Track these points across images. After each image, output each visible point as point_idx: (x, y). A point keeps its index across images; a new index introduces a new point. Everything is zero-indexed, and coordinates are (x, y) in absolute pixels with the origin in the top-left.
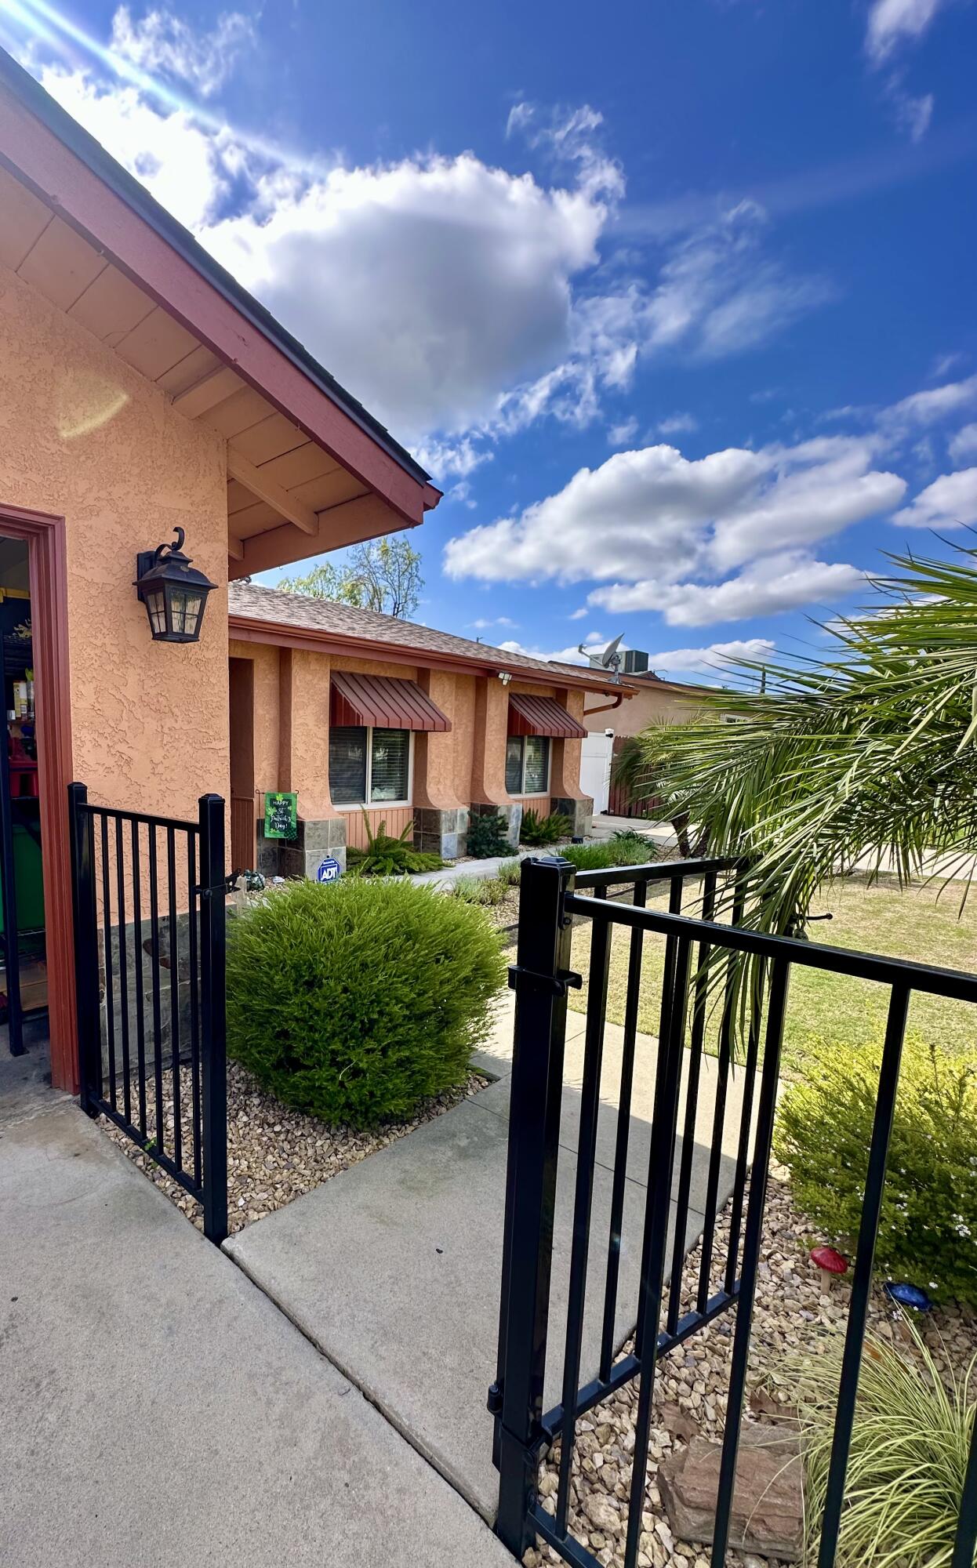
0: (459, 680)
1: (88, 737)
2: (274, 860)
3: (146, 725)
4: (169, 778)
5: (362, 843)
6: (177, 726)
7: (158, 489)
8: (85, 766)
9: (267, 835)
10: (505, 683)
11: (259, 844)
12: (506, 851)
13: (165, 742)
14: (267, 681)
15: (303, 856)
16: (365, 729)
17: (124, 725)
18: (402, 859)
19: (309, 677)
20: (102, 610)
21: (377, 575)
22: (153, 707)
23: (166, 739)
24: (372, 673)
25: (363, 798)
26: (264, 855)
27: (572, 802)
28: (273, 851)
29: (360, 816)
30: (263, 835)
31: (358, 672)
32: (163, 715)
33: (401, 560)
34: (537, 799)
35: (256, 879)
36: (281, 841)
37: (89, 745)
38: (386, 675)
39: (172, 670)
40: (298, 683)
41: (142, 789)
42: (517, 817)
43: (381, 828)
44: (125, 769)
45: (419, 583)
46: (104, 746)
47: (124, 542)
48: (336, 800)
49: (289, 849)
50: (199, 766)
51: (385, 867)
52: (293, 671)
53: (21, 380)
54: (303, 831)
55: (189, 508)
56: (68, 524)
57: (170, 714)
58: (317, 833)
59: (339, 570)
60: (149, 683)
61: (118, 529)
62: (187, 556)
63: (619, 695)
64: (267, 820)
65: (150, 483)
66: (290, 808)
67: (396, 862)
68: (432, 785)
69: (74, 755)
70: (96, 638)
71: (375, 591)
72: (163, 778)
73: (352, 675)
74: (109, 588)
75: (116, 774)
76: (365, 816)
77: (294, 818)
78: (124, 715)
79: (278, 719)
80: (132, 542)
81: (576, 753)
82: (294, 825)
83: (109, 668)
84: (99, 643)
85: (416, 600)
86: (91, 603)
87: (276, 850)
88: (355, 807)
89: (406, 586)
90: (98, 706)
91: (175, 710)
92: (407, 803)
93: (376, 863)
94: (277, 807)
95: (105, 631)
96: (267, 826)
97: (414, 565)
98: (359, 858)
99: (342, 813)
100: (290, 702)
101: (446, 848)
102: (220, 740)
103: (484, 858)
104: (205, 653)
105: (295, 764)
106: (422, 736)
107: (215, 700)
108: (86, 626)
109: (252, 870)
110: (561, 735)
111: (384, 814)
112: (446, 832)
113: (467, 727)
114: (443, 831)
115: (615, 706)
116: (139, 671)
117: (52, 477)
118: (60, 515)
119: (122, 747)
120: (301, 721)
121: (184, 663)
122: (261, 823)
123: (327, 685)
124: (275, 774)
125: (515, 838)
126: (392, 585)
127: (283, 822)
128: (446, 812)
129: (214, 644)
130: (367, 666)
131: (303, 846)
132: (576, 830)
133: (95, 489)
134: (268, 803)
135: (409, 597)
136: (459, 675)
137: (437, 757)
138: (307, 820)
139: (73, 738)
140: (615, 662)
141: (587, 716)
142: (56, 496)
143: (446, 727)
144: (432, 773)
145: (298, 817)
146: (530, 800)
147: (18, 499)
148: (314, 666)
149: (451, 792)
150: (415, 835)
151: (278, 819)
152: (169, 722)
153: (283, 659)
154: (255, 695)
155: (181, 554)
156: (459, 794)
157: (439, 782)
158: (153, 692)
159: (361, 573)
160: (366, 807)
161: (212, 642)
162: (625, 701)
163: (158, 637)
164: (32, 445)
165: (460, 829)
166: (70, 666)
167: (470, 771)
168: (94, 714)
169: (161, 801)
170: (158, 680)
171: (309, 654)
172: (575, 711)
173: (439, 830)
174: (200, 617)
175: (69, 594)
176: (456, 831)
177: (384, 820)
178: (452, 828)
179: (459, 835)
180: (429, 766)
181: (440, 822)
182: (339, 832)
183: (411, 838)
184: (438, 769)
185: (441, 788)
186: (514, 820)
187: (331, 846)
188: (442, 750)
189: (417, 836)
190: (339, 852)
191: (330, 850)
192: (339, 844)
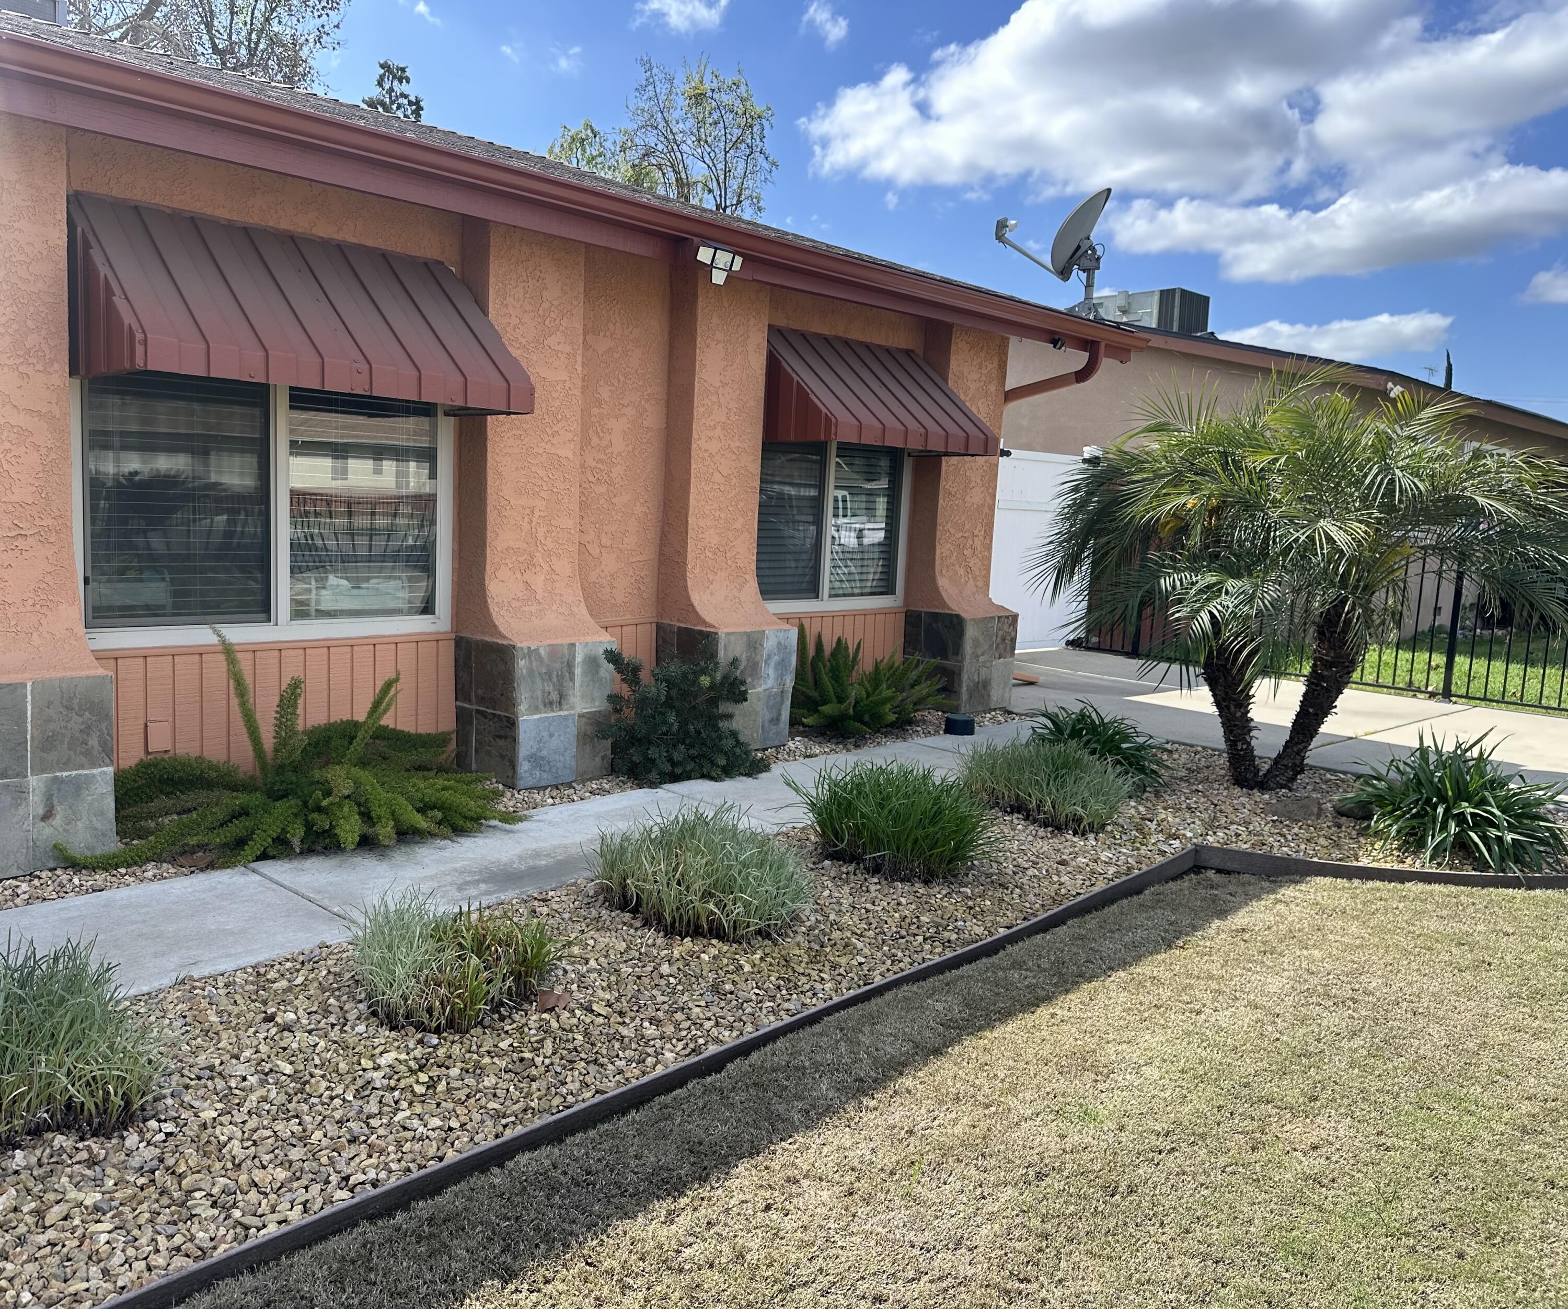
10: (719, 278)
12: (722, 761)
25: (263, 610)
27: (955, 624)
34: (865, 614)
42: (782, 665)
43: (286, 699)
63: (1090, 346)
68: (504, 573)
76: (234, 661)
81: (976, 497)
92: (436, 623)
101: (532, 757)
103: (653, 785)
110: (936, 445)
111: (338, 654)
112: (534, 709)
114: (522, 708)
115: (1082, 375)
125: (776, 720)
128: (533, 653)
132: (964, 696)
140: (1086, 263)
141: (1013, 405)
144: (504, 539)
146: (844, 615)
149: (566, 594)
150: (460, 715)
157: (530, 564)
162: (1107, 364)
165: (588, 699)
167: (653, 535)
172: (973, 386)
173: (510, 703)
176: (573, 708)
177: (299, 674)
178: (555, 696)
179: (581, 716)
180: (492, 516)
181: (512, 680)
182: (76, 724)
183: (448, 723)
184: (526, 526)
185: (538, 582)
186: (771, 672)
187: (40, 769)
188: (541, 473)
189: (462, 716)
190: (79, 787)
191: (35, 782)
192: (82, 759)
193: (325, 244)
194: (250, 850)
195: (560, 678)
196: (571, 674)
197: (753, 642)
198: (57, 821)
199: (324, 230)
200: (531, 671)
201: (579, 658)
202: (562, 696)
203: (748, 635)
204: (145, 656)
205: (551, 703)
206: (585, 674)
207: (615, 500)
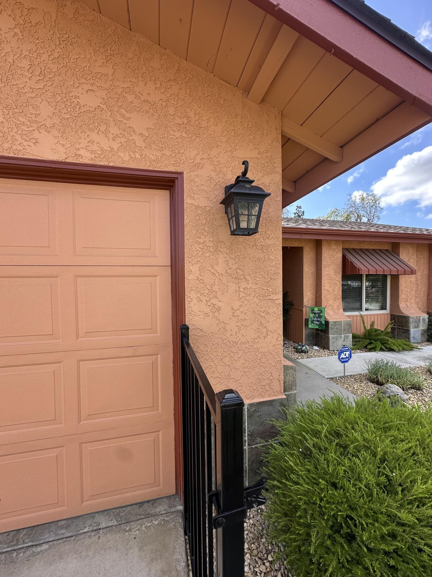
0: (418, 247)
1: (195, 296)
2: (313, 338)
3: (229, 287)
4: (243, 319)
5: (360, 331)
6: (249, 286)
7: (238, 147)
8: (192, 313)
9: (310, 326)
11: (306, 330)
13: (241, 297)
14: (310, 256)
15: (328, 338)
16: (361, 275)
17: (216, 288)
18: (387, 343)
19: (331, 252)
20: (204, 222)
21: (359, 209)
22: (234, 276)
23: (242, 294)
24: (365, 248)
25: (361, 309)
26: (308, 335)
28: (313, 334)
29: (359, 318)
30: (308, 326)
31: (357, 248)
32: (240, 281)
33: (371, 201)
35: (304, 348)
36: (317, 329)
37: (195, 301)
38: (373, 248)
39: (245, 253)
40: (325, 255)
41: (226, 326)
43: (372, 324)
44: (216, 314)
45: (380, 209)
46: (204, 300)
47: (217, 181)
48: (345, 310)
49: (321, 333)
50: (262, 310)
51: (376, 347)
52: (323, 250)
53: (161, 101)
54: (328, 325)
55: (257, 156)
56: (185, 176)
57: (244, 280)
58: (336, 327)
59: (341, 210)
60: (231, 262)
61: (213, 174)
62: (251, 178)
64: (310, 319)
65: (233, 145)
66: (321, 314)
67: (383, 344)
68: (402, 303)
69: (186, 307)
70: (200, 238)
71: (358, 216)
72: (240, 318)
73: (354, 249)
74: (208, 209)
75: (211, 317)
76: (362, 318)
77: (323, 319)
78: (216, 282)
79: (315, 273)
80: (222, 180)
82: (323, 322)
83: (207, 255)
84: (202, 241)
85: (379, 216)
86: (197, 218)
87: (314, 333)
88: (356, 313)
89: (373, 211)
90: (200, 278)
91: (248, 277)
92: (387, 311)
93: (370, 343)
94: (315, 314)
95: (206, 234)
96: (310, 322)
97: (377, 202)
98: (359, 340)
99: (349, 316)
100: (321, 264)
101: (412, 337)
102: (276, 293)
104: (267, 241)
105: (324, 293)
106: (395, 278)
107: (273, 269)
108: (195, 232)
109: (302, 343)
111: (372, 317)
112: (413, 328)
113: (424, 271)
114: (411, 328)
116: (225, 255)
117: (176, 151)
118: (181, 171)
119: (214, 301)
120: (327, 273)
121: (254, 248)
122: (307, 320)
123: (341, 255)
124: (314, 298)
126: (366, 212)
127: (318, 321)
128: (413, 318)
129: (273, 235)
130: (362, 245)
131: (329, 333)
133: (201, 153)
134: (310, 311)
135: (375, 216)
136: (418, 244)
137: (405, 287)
138: (331, 320)
139: (186, 297)
142: (179, 161)
143: (412, 272)
144: (402, 296)
145: (325, 318)
147: (158, 166)
148: (334, 247)
149: (415, 306)
150: (392, 328)
151: (315, 319)
152: (243, 285)
153: (318, 245)
154: (304, 262)
155: (248, 178)
156: (420, 307)
157: (407, 301)
158: (234, 267)
159: (351, 210)
160: (362, 313)
161: (271, 234)
163: (233, 233)
164: (166, 135)
165: (423, 326)
166: (185, 255)
167: (426, 294)
168: (199, 282)
169: (238, 332)
170: (237, 260)
171: (331, 241)
173: (409, 327)
174: (258, 217)
175: (185, 215)
176: (420, 328)
177: (373, 320)
178: (417, 326)
179: (422, 330)
180: (400, 292)
181: (409, 323)
182: (348, 327)
183: (389, 329)
184: (406, 294)
185: (408, 304)
187: (343, 334)
188: (409, 284)
190: (348, 337)
191: (343, 336)
192: (348, 333)
193: (371, 249)
194: (378, 349)
195: (418, 322)
196: (420, 322)
198: (345, 342)
199: (371, 248)
200: (413, 321)
201: (421, 319)
202: (418, 326)
205: (416, 327)
206: (422, 322)
207: (419, 288)
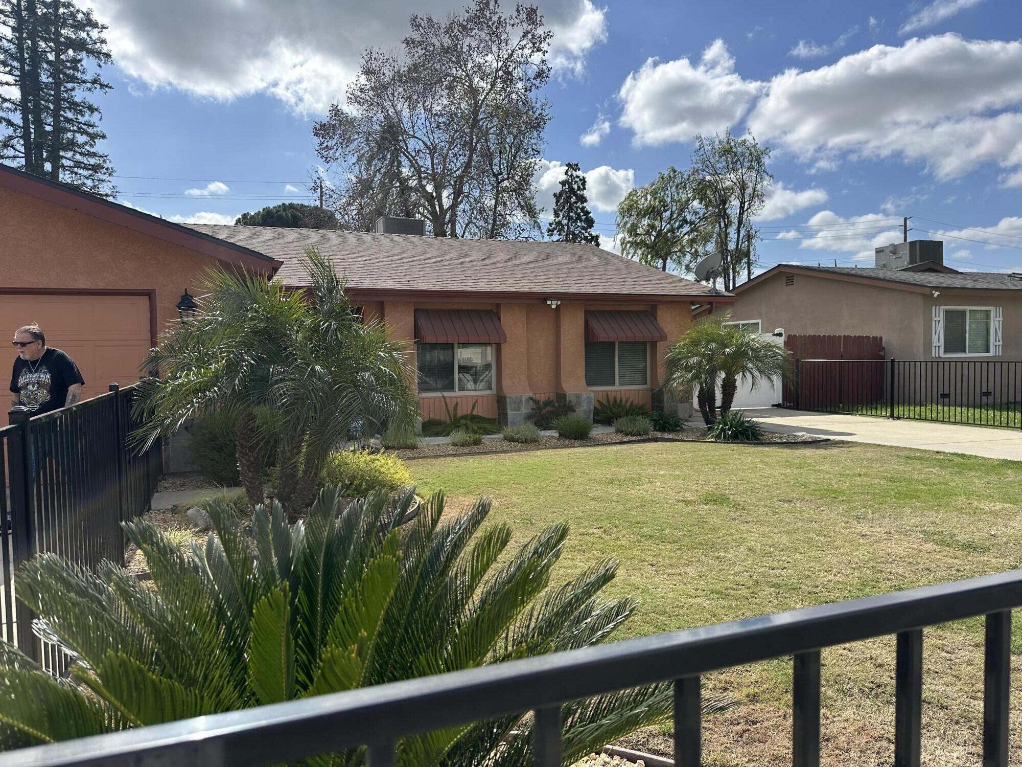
7: (189, 273)
10: (553, 307)
19: (398, 315)
20: (169, 316)
24: (456, 309)
25: (453, 388)
31: (443, 309)
34: (634, 390)
38: (467, 309)
40: (389, 319)
42: (589, 403)
43: (473, 408)
52: (386, 313)
56: (157, 291)
63: (710, 303)
68: (507, 379)
73: (438, 310)
74: (171, 308)
76: (445, 399)
80: (179, 292)
86: (165, 314)
92: (492, 392)
101: (511, 423)
106: (499, 347)
112: (512, 411)
114: (508, 410)
117: (151, 278)
118: (154, 289)
123: (412, 319)
125: (588, 418)
128: (511, 397)
133: (166, 278)
137: (510, 360)
142: (153, 284)
144: (506, 371)
146: (625, 391)
147: (141, 287)
148: (401, 309)
149: (525, 384)
157: (514, 377)
165: (526, 409)
171: (396, 302)
175: (157, 312)
176: (522, 411)
177: (458, 403)
179: (525, 412)
180: (503, 366)
181: (507, 404)
183: (496, 416)
184: (512, 368)
186: (585, 404)
189: (499, 414)
194: (444, 434)
195: (518, 404)
196: (522, 403)
197: (578, 397)
200: (511, 402)
201: (524, 399)
202: (519, 408)
203: (576, 394)
204: (429, 398)
205: (516, 410)
206: (525, 403)
